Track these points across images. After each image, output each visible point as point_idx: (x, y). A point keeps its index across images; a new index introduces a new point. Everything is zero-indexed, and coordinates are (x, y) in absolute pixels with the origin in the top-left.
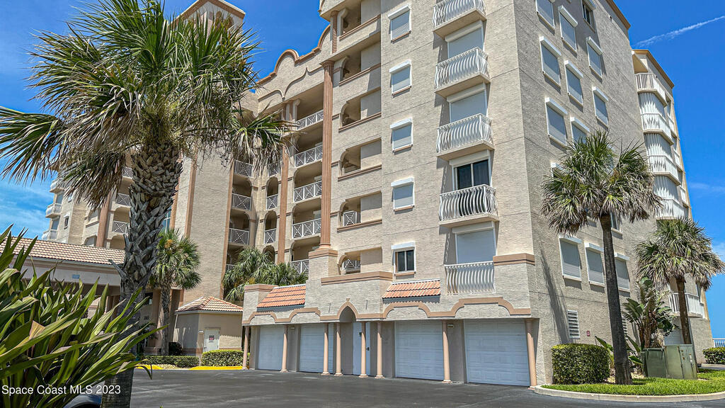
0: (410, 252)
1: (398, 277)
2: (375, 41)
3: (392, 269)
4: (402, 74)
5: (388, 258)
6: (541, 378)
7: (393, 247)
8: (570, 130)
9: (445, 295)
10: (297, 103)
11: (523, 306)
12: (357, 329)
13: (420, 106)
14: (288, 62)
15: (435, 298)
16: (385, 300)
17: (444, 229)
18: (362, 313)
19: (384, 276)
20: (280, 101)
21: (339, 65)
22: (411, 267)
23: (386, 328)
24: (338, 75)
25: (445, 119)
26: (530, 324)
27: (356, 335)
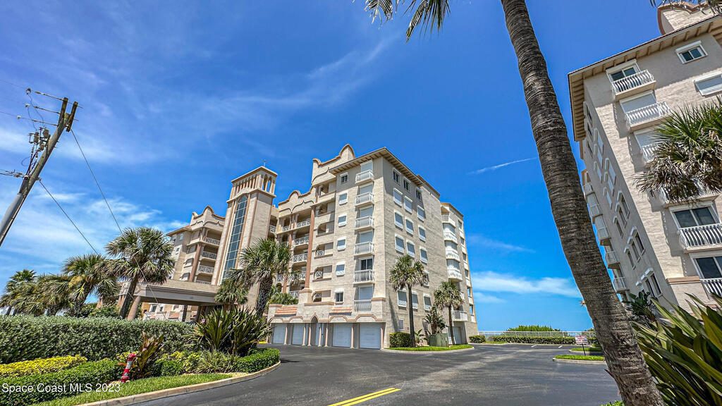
0: (342, 294)
1: (336, 304)
2: (333, 201)
3: (334, 301)
4: (343, 219)
5: (333, 295)
6: (385, 345)
7: (335, 291)
8: (406, 246)
9: (354, 313)
10: (298, 215)
11: (380, 318)
12: (318, 326)
13: (349, 233)
14: (295, 196)
15: (350, 314)
16: (330, 314)
17: (355, 285)
18: (320, 319)
19: (331, 304)
20: (290, 213)
21: (318, 208)
22: (342, 300)
23: (330, 326)
24: (317, 212)
25: (358, 241)
26: (383, 325)
27: (318, 328)
